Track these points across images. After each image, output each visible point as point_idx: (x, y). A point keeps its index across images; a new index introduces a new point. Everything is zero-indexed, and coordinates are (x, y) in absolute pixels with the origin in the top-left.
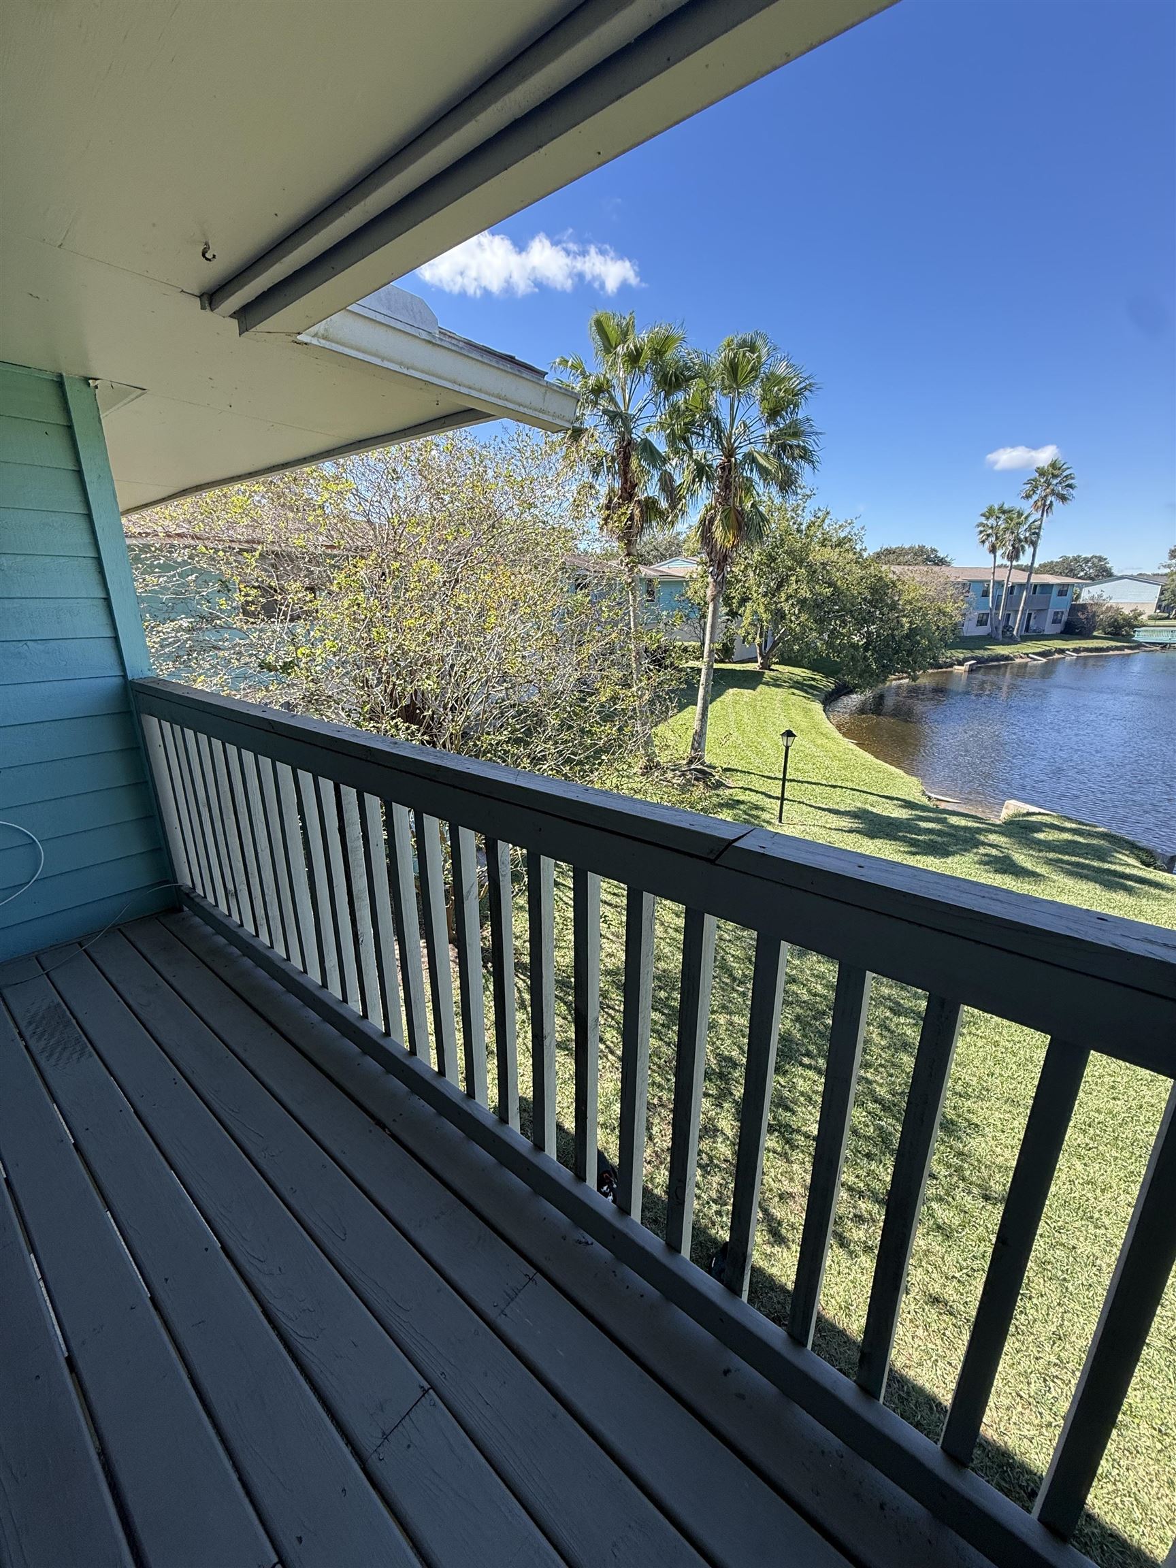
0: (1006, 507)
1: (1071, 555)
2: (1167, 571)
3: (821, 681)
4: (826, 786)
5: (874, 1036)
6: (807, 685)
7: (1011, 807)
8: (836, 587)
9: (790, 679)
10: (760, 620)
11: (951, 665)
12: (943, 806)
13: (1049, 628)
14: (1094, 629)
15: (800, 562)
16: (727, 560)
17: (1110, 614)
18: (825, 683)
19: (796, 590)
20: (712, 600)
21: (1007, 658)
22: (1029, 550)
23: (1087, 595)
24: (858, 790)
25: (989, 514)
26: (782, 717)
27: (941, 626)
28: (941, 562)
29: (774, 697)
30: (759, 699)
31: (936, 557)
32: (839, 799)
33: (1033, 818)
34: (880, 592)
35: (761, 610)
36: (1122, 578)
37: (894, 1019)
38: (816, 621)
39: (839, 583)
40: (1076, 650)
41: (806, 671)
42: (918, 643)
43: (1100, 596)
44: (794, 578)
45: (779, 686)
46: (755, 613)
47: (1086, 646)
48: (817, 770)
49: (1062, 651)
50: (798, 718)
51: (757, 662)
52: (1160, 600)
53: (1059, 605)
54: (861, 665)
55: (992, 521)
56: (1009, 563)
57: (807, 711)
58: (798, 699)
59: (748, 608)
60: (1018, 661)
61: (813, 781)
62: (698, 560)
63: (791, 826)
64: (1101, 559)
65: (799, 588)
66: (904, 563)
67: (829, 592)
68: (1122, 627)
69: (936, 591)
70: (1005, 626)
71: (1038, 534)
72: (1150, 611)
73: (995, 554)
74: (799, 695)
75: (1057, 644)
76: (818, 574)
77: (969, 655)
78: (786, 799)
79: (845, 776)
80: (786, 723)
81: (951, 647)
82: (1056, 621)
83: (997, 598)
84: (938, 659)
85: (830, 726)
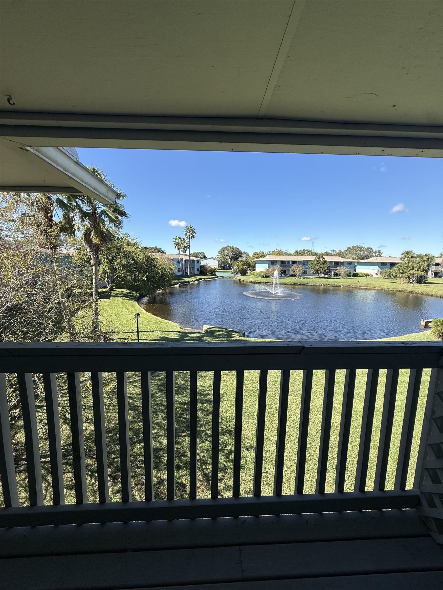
0: (180, 237)
1: (196, 252)
2: (218, 257)
3: (134, 293)
4: (150, 331)
5: (200, 414)
6: (129, 295)
7: (205, 327)
9: (122, 294)
10: (106, 272)
11: (174, 285)
12: (187, 331)
13: (197, 273)
14: (207, 272)
15: (120, 251)
16: (98, 249)
17: (210, 268)
18: (135, 294)
19: (120, 261)
20: (94, 265)
21: (188, 282)
22: (188, 250)
23: (203, 263)
24: (162, 331)
25: (176, 239)
26: (124, 309)
27: (171, 273)
28: (163, 252)
29: (118, 301)
30: (113, 302)
31: (161, 250)
32: (156, 335)
33: (212, 329)
34: (150, 261)
35: (106, 268)
36: (209, 258)
37: (204, 406)
38: (129, 272)
39: (136, 259)
40: (204, 279)
41: (127, 290)
42: (165, 278)
43: (206, 263)
44: (119, 257)
45: (118, 297)
46: (104, 269)
47: (206, 277)
48: (145, 326)
49: (201, 279)
50: (130, 308)
51: (107, 288)
52: (219, 265)
53: (197, 266)
54: (148, 287)
55: (177, 241)
56: (183, 253)
57: (132, 305)
58: (127, 301)
59: (101, 267)
60: (191, 283)
61: (145, 331)
62: (76, 248)
64: (203, 253)
65: (121, 260)
66: (152, 252)
67: (133, 262)
68: (213, 272)
69: (166, 262)
70: (186, 272)
71: (189, 245)
72: (217, 268)
73: (179, 250)
74: (127, 299)
75: (199, 277)
76: (128, 255)
77: (178, 281)
78: (140, 340)
79: (155, 326)
80: (126, 310)
81: (174, 279)
82: (198, 271)
83: (182, 264)
84: (170, 283)
85: (142, 309)
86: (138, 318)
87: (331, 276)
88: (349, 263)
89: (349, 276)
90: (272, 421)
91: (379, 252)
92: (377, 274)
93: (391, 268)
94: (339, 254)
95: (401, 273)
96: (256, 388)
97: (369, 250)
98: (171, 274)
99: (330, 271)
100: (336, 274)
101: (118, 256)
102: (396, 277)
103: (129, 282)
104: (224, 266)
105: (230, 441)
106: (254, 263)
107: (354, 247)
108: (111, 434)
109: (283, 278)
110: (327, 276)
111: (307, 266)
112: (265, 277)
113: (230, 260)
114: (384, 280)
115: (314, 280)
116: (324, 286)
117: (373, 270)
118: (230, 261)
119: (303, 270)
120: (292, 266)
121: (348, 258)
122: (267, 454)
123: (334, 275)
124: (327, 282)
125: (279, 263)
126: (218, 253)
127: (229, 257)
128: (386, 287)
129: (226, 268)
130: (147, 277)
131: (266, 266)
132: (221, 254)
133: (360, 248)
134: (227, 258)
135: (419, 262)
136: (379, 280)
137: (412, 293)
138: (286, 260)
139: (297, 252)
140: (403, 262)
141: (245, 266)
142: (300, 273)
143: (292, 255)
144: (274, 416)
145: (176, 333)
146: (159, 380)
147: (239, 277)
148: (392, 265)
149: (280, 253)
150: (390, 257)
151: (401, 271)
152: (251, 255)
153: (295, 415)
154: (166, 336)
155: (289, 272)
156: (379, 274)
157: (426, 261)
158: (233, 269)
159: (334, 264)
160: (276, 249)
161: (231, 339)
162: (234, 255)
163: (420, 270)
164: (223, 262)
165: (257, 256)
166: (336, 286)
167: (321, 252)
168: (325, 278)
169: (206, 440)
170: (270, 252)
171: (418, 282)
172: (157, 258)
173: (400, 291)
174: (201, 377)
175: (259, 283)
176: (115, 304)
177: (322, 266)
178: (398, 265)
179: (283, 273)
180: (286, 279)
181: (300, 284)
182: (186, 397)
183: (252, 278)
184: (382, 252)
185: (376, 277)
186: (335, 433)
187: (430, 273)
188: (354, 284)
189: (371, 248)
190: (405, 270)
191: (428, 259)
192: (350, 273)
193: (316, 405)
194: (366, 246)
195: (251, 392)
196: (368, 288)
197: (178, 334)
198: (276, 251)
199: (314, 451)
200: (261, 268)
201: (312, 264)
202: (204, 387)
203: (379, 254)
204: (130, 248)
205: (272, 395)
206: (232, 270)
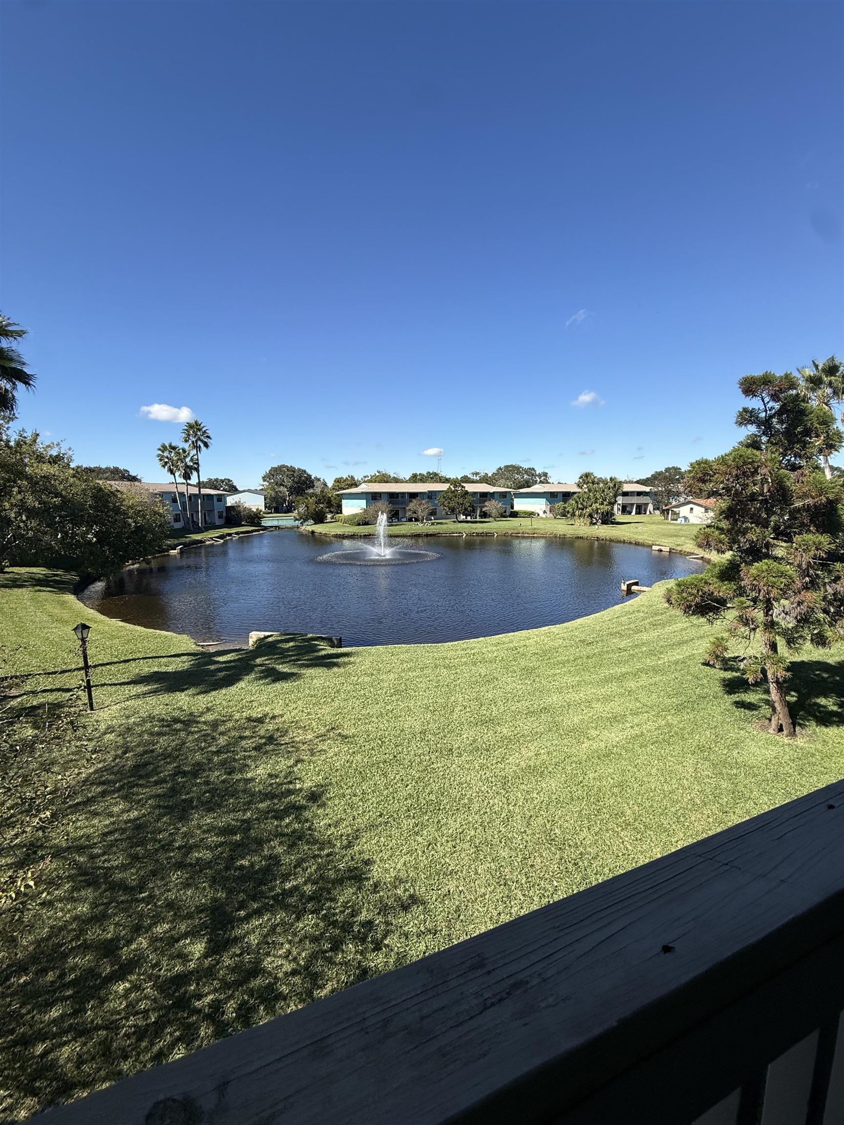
0: (173, 444)
1: (213, 477)
2: (262, 487)
3: (64, 575)
4: (120, 663)
6: (51, 581)
7: (253, 636)
8: (61, 496)
9: (31, 578)
11: (168, 551)
12: (212, 650)
13: (218, 522)
14: (242, 520)
15: (17, 475)
17: (247, 511)
18: (69, 577)
19: (21, 500)
21: (201, 542)
22: (195, 473)
23: (231, 501)
24: (149, 658)
25: (163, 449)
26: (39, 615)
27: (159, 523)
28: (134, 479)
29: (21, 597)
31: (129, 475)
32: (137, 670)
33: (270, 639)
34: (104, 499)
36: (244, 491)
38: (47, 526)
39: (64, 493)
40: (237, 533)
41: (45, 569)
42: (145, 536)
43: (240, 502)
44: (16, 489)
45: (19, 586)
47: (240, 530)
48: (103, 652)
49: (230, 535)
50: (57, 611)
52: (265, 504)
53: (219, 507)
54: (102, 559)
55: (166, 454)
56: (185, 481)
57: (63, 604)
60: (208, 543)
61: (105, 662)
63: (106, 709)
64: (229, 480)
65: (24, 498)
66: (107, 479)
67: (57, 500)
68: (254, 519)
69: (145, 498)
70: (193, 521)
71: (197, 464)
72: (263, 510)
73: (174, 474)
74: (49, 591)
75: (226, 531)
76: (42, 485)
77: (176, 542)
78: (93, 686)
79: (131, 649)
80: (46, 618)
81: (168, 537)
82: (220, 517)
83: (183, 504)
84: (160, 547)
85: (92, 611)
86: (85, 636)
87: (476, 518)
88: (503, 495)
89: (505, 517)
90: (439, 822)
91: (545, 475)
92: (545, 512)
93: (565, 501)
94: (485, 480)
95: (580, 509)
96: (389, 754)
97: (531, 471)
98: (161, 525)
99: (474, 511)
100: (484, 515)
101: (14, 487)
102: (573, 515)
103: (48, 549)
104: (276, 505)
105: (361, 897)
106: (338, 498)
107: (507, 467)
108: (27, 975)
109: (396, 525)
110: (469, 518)
111: (436, 502)
112: (363, 525)
113: (287, 493)
114: (557, 521)
115: (449, 526)
116: (467, 535)
117: (539, 506)
118: (289, 496)
119: (430, 508)
120: (411, 501)
121: (500, 486)
122: (446, 902)
123: (481, 516)
124: (472, 528)
125: (386, 496)
126: (262, 480)
127: (286, 487)
128: (562, 533)
129: (282, 509)
130: (97, 534)
131: (363, 503)
132: (268, 482)
133: (516, 469)
134: (282, 489)
135: (603, 491)
136: (549, 521)
137: (598, 539)
138: (397, 491)
139: (414, 476)
140: (579, 490)
141: (321, 506)
142: (425, 513)
143: (406, 482)
144: (439, 809)
145: (186, 657)
146: (160, 782)
147: (309, 527)
148: (567, 496)
149: (384, 479)
150: (559, 483)
151: (580, 506)
152: (330, 484)
153: (479, 796)
154: (163, 668)
155: (405, 513)
156: (548, 512)
157: (613, 488)
158: (296, 511)
159: (480, 497)
160: (379, 472)
161: (316, 654)
162: (297, 483)
163: (605, 503)
164: (274, 498)
165: (343, 485)
166: (486, 536)
167: (455, 477)
168: (467, 522)
169: (305, 911)
170: (365, 477)
171: (604, 523)
172: (121, 490)
173: (581, 538)
175: (352, 537)
176: (11, 606)
177: (461, 501)
178: (575, 496)
179: (394, 517)
180: (400, 527)
181: (427, 535)
182: (237, 812)
183: (338, 527)
184: (549, 475)
185: (544, 516)
186: (557, 817)
187: (616, 507)
188: (514, 530)
189: (534, 469)
190: (585, 504)
191: (615, 485)
192: (505, 512)
193: (510, 766)
194: (525, 466)
195: (382, 766)
196: (535, 535)
197: (193, 660)
198: (377, 474)
199: (532, 866)
200: (352, 508)
201: (444, 497)
202: (277, 777)
203: (544, 478)
204: (46, 469)
205: (425, 763)
206: (295, 514)
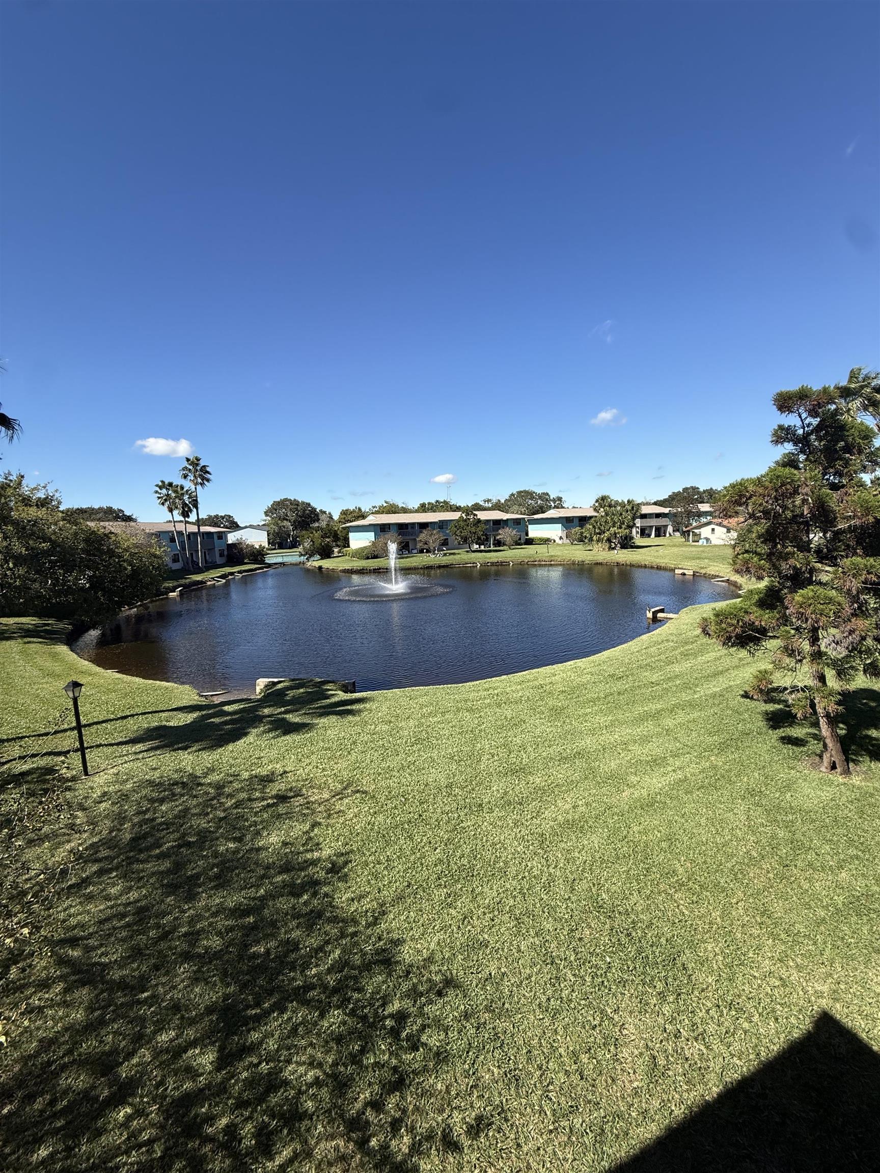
0: (171, 481)
1: (213, 514)
2: (264, 523)
3: (55, 624)
4: (117, 720)
6: (42, 631)
7: (260, 684)
8: (51, 540)
9: (20, 629)
11: (167, 593)
12: (217, 700)
13: (219, 561)
14: (244, 558)
15: (3, 520)
17: (250, 548)
18: (61, 626)
21: (201, 582)
22: (194, 511)
23: (232, 538)
24: (149, 713)
25: (162, 487)
26: (28, 668)
27: (156, 566)
28: (129, 519)
29: (10, 650)
31: (123, 515)
32: (136, 727)
33: (279, 686)
36: (246, 527)
38: (36, 573)
39: (53, 537)
40: (239, 572)
41: (35, 618)
42: (142, 580)
43: (241, 539)
45: (7, 639)
47: (243, 569)
48: (98, 708)
49: (232, 574)
50: (48, 664)
52: (269, 540)
53: (219, 545)
54: (96, 606)
55: (165, 491)
56: (183, 519)
57: (54, 656)
58: (36, 647)
60: (209, 583)
61: (101, 720)
63: (102, 773)
64: (230, 516)
66: (99, 520)
67: (46, 545)
68: (257, 556)
69: (140, 539)
70: (192, 561)
71: (196, 501)
72: (267, 546)
73: (172, 513)
75: (228, 570)
76: (28, 530)
77: (176, 583)
78: (87, 748)
79: (129, 704)
80: (36, 673)
81: (165, 579)
82: (221, 555)
83: (182, 543)
84: (158, 590)
85: (86, 663)
86: (76, 694)
87: (490, 547)
88: (517, 522)
89: (519, 544)
90: (473, 890)
91: (560, 499)
92: (561, 538)
93: (582, 526)
94: (498, 507)
95: (597, 534)
96: (414, 813)
97: (544, 497)
98: (158, 567)
99: (487, 539)
100: (498, 543)
102: (591, 540)
104: (280, 541)
106: (344, 531)
107: (519, 493)
108: (11, 1103)
109: (407, 557)
110: (482, 547)
111: (448, 531)
112: (372, 558)
113: (291, 528)
114: (574, 547)
115: (462, 557)
116: (481, 565)
117: (555, 532)
118: (293, 531)
119: (442, 538)
120: (421, 532)
121: (513, 513)
122: (488, 988)
123: (495, 545)
124: (486, 558)
125: (395, 528)
126: (264, 515)
127: (290, 521)
128: (580, 559)
129: (286, 545)
130: (90, 580)
131: (371, 536)
132: (270, 517)
133: (529, 494)
134: (286, 523)
135: (621, 514)
136: (566, 548)
137: (618, 564)
138: (407, 521)
139: (423, 505)
140: (596, 514)
141: (328, 540)
142: (437, 544)
143: (415, 512)
144: (473, 876)
146: (163, 856)
147: (316, 562)
148: (583, 520)
149: (392, 509)
150: (574, 507)
151: (597, 531)
152: (336, 517)
153: (515, 858)
154: (164, 723)
155: (416, 545)
156: (565, 538)
157: (630, 511)
158: (301, 547)
159: (493, 524)
160: (386, 502)
161: (327, 701)
162: (301, 517)
163: (623, 526)
164: (278, 534)
165: (349, 517)
166: (502, 565)
167: (465, 505)
168: (481, 551)
169: (330, 1007)
170: (374, 507)
171: (623, 547)
172: (116, 532)
173: (601, 564)
174: (277, 819)
175: (361, 571)
177: (473, 530)
178: (592, 520)
179: (404, 548)
180: (411, 559)
181: (440, 567)
182: (249, 889)
183: (346, 561)
184: (563, 499)
185: (560, 542)
186: (603, 879)
187: (634, 530)
188: (530, 558)
189: (547, 494)
190: (602, 528)
191: (633, 508)
192: (520, 539)
193: (547, 821)
194: (539, 491)
195: (407, 827)
196: (552, 563)
198: (385, 505)
199: (580, 939)
200: (359, 541)
201: (456, 527)
202: (292, 845)
203: (559, 503)
204: (33, 512)
205: (453, 822)
206: (300, 549)
